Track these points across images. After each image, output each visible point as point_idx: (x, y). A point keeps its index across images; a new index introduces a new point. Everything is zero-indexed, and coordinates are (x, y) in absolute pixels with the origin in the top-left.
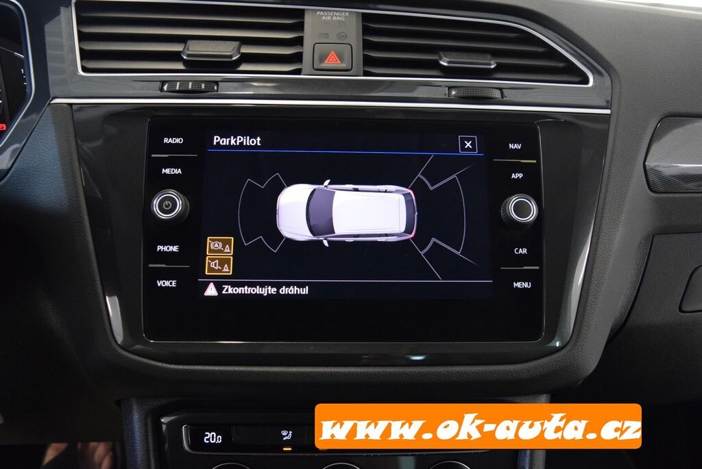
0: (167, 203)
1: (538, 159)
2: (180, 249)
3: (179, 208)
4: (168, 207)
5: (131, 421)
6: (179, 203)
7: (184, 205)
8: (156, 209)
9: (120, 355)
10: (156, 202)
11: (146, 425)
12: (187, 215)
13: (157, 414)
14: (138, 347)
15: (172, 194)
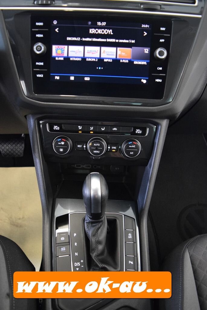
0: (39, 47)
1: (171, 34)
2: (44, 64)
3: (43, 50)
4: (39, 49)
5: (30, 122)
6: (43, 48)
7: (44, 48)
8: (35, 50)
9: (26, 99)
10: (35, 47)
11: (35, 123)
12: (45, 52)
13: (39, 120)
14: (31, 96)
15: (40, 44)
